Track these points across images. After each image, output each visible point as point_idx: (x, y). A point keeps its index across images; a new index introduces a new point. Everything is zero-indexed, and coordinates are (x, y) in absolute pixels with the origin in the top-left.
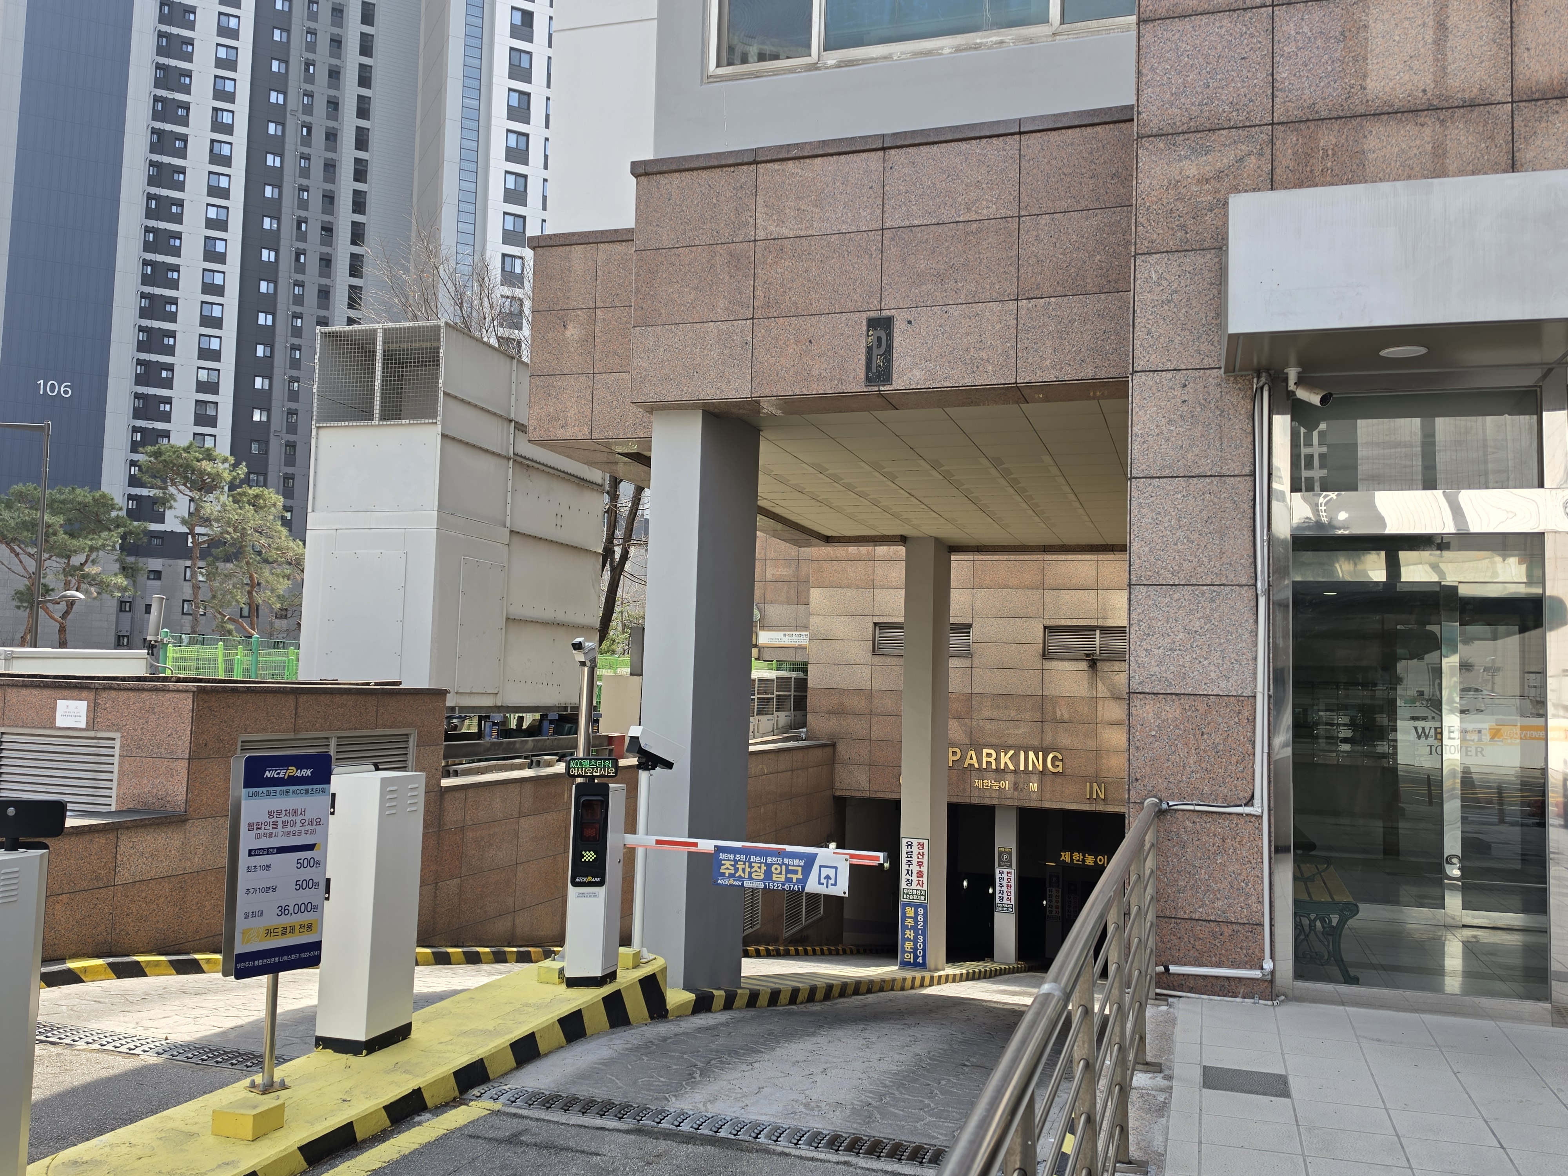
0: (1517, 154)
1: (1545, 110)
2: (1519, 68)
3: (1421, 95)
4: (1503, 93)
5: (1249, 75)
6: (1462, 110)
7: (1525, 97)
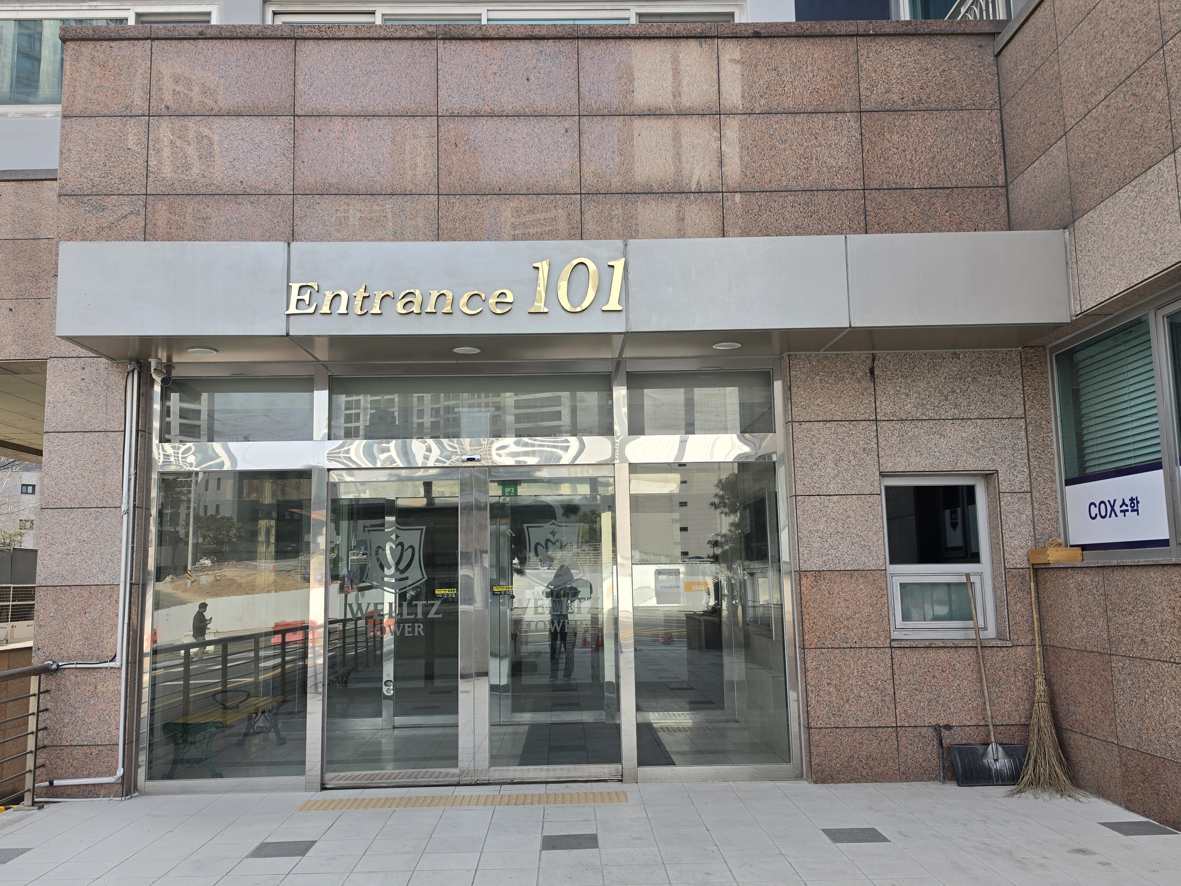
0: (295, 228)
1: (312, 201)
2: (298, 173)
3: (239, 184)
4: (288, 189)
5: (133, 160)
6: (264, 197)
7: (301, 193)
